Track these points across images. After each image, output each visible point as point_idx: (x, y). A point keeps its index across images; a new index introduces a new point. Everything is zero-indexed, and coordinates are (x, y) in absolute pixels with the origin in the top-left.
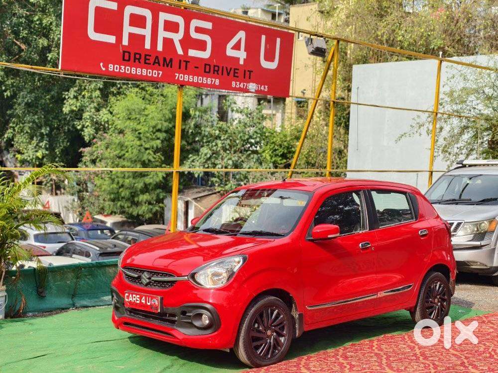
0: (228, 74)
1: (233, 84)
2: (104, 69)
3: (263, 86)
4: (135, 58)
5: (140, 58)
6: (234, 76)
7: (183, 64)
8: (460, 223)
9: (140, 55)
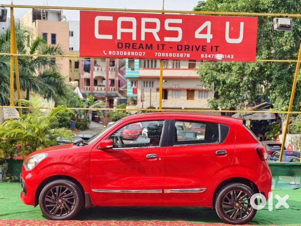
0: (197, 50)
1: (202, 56)
2: (106, 54)
3: (229, 55)
4: (126, 46)
5: (129, 46)
6: (203, 51)
7: (161, 47)
9: (129, 44)
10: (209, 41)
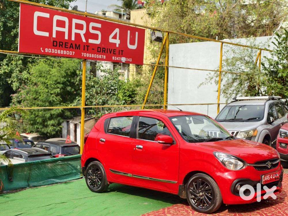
0: (110, 52)
1: (113, 58)
2: (43, 51)
3: (129, 59)
4: (60, 45)
5: (63, 45)
6: (114, 54)
7: (86, 47)
8: (238, 132)
9: (62, 43)
10: (117, 46)
